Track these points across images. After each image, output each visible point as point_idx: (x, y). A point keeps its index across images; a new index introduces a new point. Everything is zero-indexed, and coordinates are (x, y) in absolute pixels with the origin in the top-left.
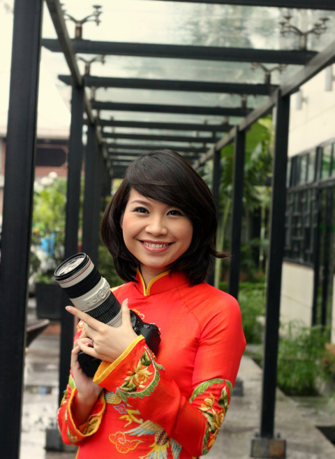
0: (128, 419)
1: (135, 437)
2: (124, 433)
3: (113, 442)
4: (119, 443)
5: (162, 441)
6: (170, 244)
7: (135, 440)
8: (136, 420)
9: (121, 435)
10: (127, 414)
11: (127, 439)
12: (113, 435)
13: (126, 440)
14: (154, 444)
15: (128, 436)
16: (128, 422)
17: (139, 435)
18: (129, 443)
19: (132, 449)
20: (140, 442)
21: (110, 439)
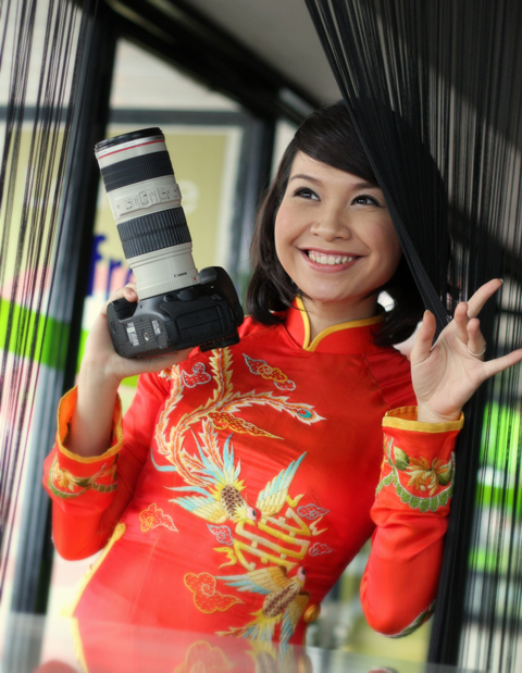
0: (229, 556)
1: (233, 590)
2: (214, 578)
3: (189, 587)
4: (199, 593)
5: (273, 610)
6: (357, 257)
7: (230, 596)
8: (243, 561)
9: (209, 580)
10: (232, 547)
11: (217, 588)
12: (193, 575)
13: (214, 592)
14: (259, 612)
15: (221, 586)
16: (229, 560)
17: (242, 590)
18: (218, 597)
19: (221, 610)
20: (238, 601)
21: (185, 581)
